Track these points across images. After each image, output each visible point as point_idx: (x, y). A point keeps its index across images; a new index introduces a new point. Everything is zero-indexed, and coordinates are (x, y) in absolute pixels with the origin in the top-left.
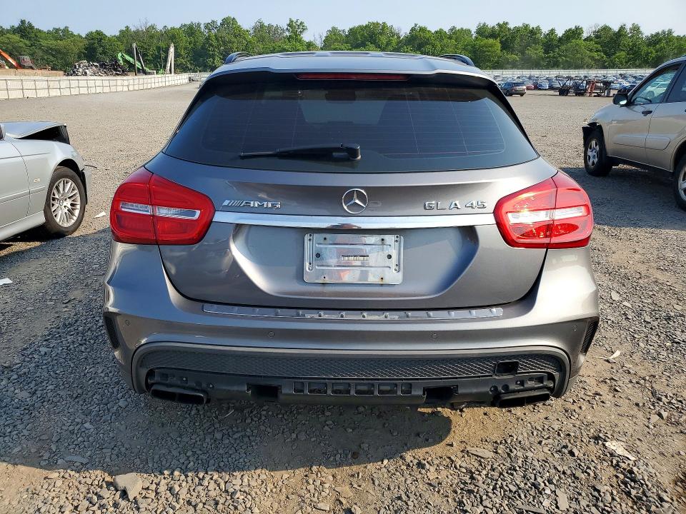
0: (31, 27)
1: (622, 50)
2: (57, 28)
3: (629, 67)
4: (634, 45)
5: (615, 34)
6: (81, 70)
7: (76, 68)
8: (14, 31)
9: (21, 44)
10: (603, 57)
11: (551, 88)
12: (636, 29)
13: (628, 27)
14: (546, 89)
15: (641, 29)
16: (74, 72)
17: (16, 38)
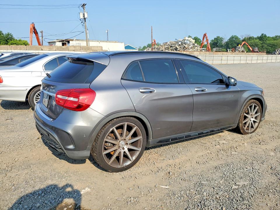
0: (265, 36)
2: (277, 35)
6: (277, 52)
7: (276, 51)
8: (258, 38)
9: (258, 43)
16: (274, 53)
17: (258, 40)
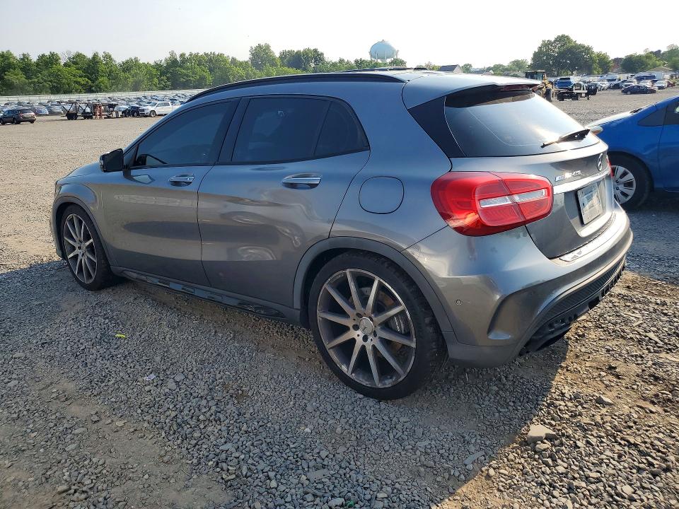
1: (102, 76)
3: (114, 91)
4: (111, 71)
5: (90, 61)
10: (87, 82)
11: (52, 113)
12: (108, 57)
13: (101, 55)
14: (47, 115)
15: (113, 57)
